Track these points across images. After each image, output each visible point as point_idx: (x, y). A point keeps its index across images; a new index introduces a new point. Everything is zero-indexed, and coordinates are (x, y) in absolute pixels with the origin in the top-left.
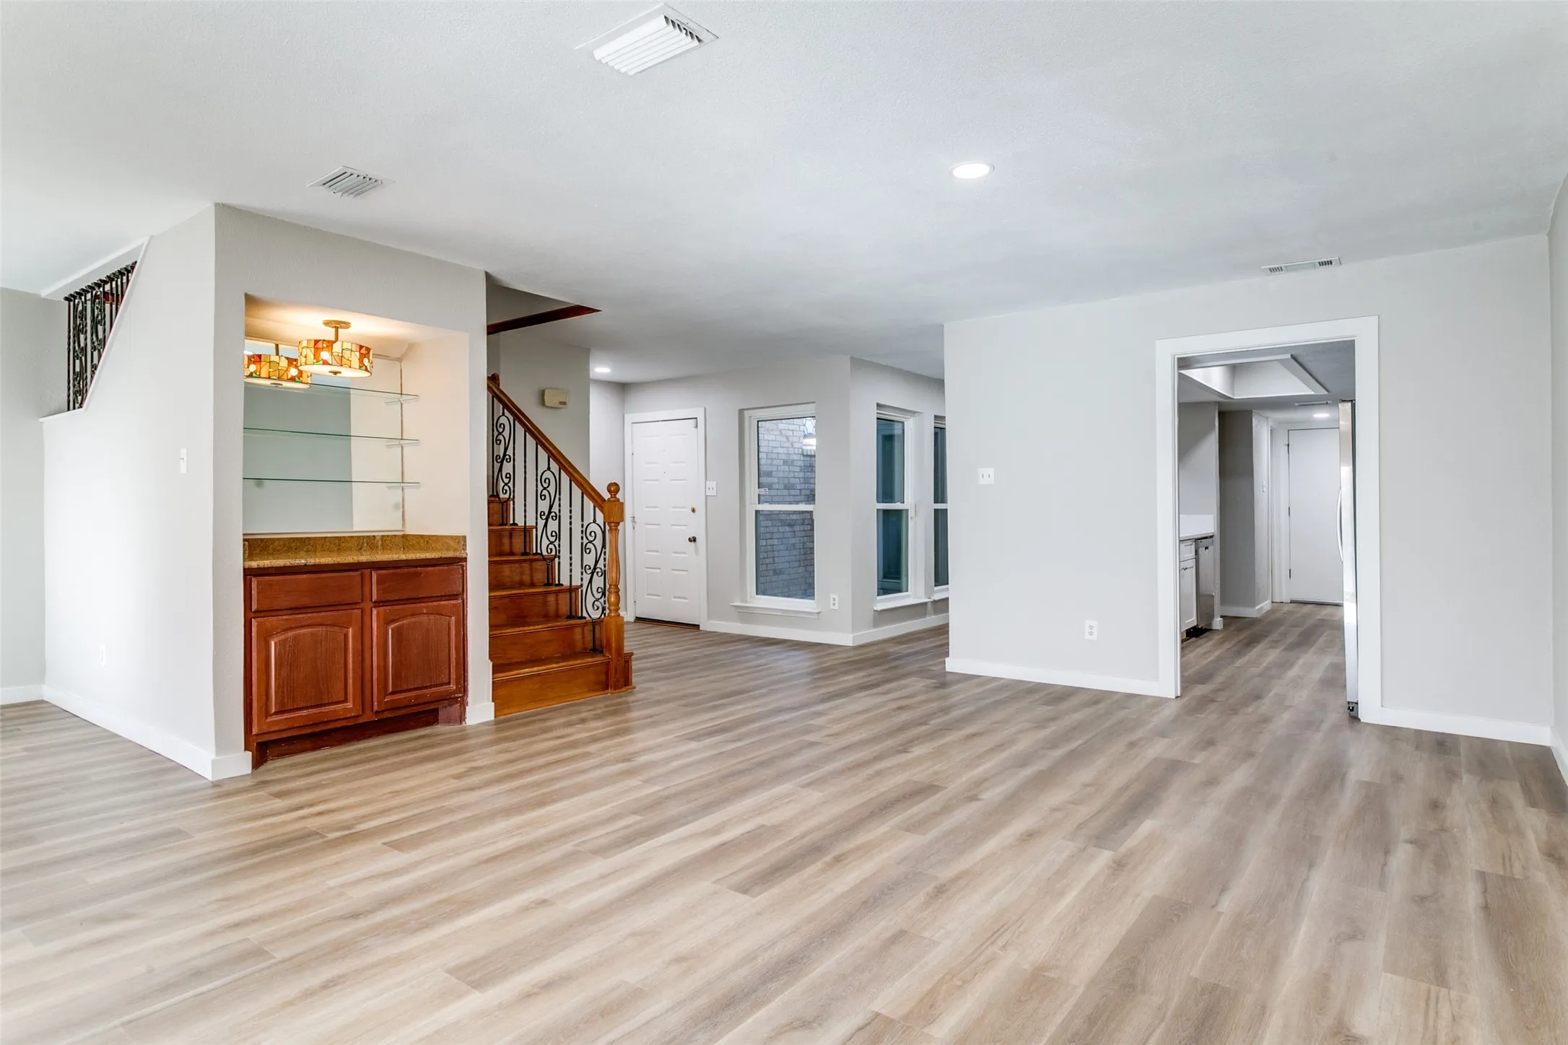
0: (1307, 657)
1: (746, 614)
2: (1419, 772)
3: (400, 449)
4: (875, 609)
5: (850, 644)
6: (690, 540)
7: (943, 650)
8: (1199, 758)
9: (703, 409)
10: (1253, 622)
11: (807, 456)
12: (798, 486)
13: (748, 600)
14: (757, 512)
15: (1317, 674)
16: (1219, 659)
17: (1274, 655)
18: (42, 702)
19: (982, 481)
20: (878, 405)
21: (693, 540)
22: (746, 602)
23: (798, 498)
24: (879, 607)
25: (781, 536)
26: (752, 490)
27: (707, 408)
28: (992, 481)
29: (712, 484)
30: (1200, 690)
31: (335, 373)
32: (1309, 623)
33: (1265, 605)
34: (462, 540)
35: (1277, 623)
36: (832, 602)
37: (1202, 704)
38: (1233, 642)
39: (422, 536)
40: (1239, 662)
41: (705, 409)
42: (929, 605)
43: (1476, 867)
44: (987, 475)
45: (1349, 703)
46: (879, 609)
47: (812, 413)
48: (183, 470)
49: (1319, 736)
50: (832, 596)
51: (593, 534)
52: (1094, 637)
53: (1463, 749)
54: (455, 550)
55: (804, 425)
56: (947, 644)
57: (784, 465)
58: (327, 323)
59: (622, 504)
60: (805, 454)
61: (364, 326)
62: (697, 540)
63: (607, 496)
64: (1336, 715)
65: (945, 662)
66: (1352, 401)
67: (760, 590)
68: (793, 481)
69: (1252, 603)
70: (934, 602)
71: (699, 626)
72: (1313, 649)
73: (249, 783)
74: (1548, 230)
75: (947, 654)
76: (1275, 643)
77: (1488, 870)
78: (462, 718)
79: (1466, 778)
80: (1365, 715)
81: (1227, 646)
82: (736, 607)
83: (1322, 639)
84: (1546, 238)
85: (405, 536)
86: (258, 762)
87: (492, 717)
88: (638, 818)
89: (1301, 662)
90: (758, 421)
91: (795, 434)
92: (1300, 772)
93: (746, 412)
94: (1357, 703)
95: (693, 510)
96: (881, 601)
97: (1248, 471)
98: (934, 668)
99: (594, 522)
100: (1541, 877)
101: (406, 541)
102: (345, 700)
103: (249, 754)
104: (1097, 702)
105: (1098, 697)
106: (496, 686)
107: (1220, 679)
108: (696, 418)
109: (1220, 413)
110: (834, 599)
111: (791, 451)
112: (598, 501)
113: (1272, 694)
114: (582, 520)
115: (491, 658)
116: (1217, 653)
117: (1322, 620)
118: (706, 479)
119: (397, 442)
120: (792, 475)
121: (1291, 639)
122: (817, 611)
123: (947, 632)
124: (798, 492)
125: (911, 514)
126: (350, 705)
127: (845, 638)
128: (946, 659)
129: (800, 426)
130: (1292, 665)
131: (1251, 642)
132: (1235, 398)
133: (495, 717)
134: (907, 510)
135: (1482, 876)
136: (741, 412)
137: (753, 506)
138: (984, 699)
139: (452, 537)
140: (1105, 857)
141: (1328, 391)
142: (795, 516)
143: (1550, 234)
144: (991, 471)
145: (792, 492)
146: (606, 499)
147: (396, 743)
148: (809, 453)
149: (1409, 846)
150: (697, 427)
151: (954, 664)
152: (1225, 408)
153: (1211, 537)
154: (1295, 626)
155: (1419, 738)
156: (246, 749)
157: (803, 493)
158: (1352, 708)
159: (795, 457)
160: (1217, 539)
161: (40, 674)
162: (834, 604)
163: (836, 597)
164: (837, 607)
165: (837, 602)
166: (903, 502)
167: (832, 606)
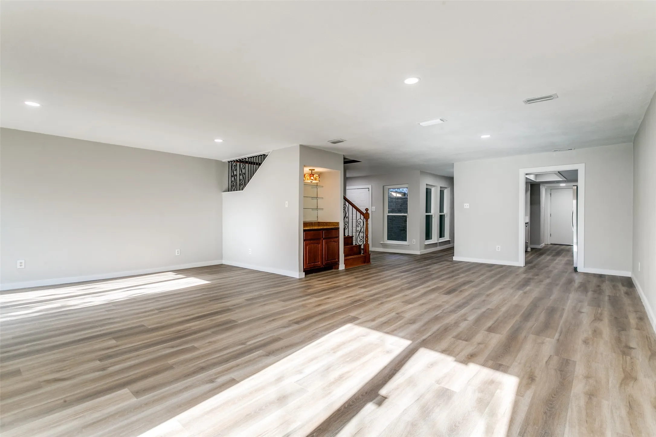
0: (559, 259)
1: (384, 246)
2: (595, 281)
3: (317, 200)
4: (425, 244)
5: (419, 254)
7: (453, 254)
8: (536, 277)
10: (540, 249)
13: (385, 241)
14: (388, 216)
15: (563, 262)
16: (532, 258)
17: (549, 258)
18: (222, 264)
19: (465, 207)
20: (427, 185)
24: (426, 243)
26: (387, 209)
27: (372, 185)
28: (468, 207)
29: (374, 208)
30: (530, 265)
31: (311, 182)
32: (558, 250)
33: (543, 245)
34: (338, 223)
35: (548, 250)
36: (413, 242)
37: (532, 268)
38: (535, 255)
39: (325, 222)
40: (539, 259)
42: (438, 244)
43: (607, 294)
44: (467, 206)
45: (574, 267)
46: (426, 244)
47: (407, 187)
48: (287, 206)
49: (567, 274)
50: (413, 240)
51: (360, 222)
52: (499, 250)
53: (606, 277)
54: (336, 226)
56: (454, 253)
58: (310, 170)
61: (318, 170)
63: (365, 212)
64: (571, 269)
65: (453, 258)
66: (576, 186)
67: (389, 238)
69: (539, 244)
70: (440, 243)
72: (561, 256)
73: (304, 279)
74: (633, 142)
75: (454, 256)
76: (549, 255)
77: (610, 294)
78: (338, 268)
79: (607, 282)
80: (579, 270)
81: (533, 255)
82: (381, 243)
83: (563, 254)
84: (633, 144)
85: (319, 222)
86: (306, 274)
87: (344, 268)
88: (408, 285)
89: (558, 259)
90: (388, 189)
92: (563, 280)
93: (385, 186)
94: (577, 267)
96: (427, 242)
97: (539, 203)
98: (449, 260)
99: (360, 218)
100: (623, 296)
101: (319, 224)
102: (319, 262)
103: (304, 273)
104: (502, 267)
105: (502, 266)
106: (345, 260)
107: (534, 263)
108: (369, 188)
109: (531, 185)
112: (361, 213)
113: (551, 266)
114: (356, 218)
115: (344, 253)
116: (531, 257)
117: (562, 249)
118: (372, 206)
119: (316, 198)
121: (553, 254)
122: (408, 245)
123: (454, 249)
126: (320, 263)
127: (418, 253)
128: (453, 257)
130: (555, 260)
131: (542, 254)
132: (537, 181)
133: (345, 268)
134: (432, 215)
135: (609, 296)
136: (383, 186)
137: (387, 214)
138: (470, 266)
139: (335, 223)
140: (521, 292)
141: (566, 179)
143: (634, 143)
144: (468, 204)
146: (365, 213)
147: (324, 274)
149: (592, 292)
150: (369, 191)
151: (455, 258)
152: (531, 183)
153: (528, 223)
154: (554, 250)
155: (595, 275)
156: (304, 272)
158: (575, 269)
160: (529, 223)
161: (221, 258)
162: (414, 242)
163: (415, 240)
164: (415, 243)
165: (415, 242)
166: (431, 213)
167: (413, 243)
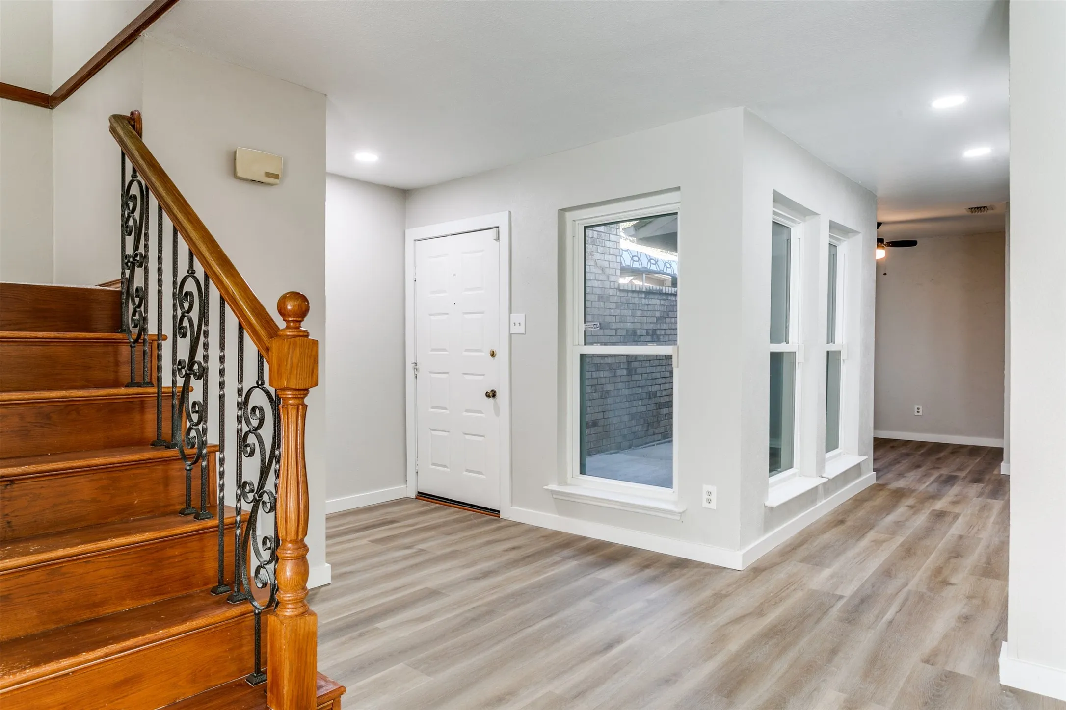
1: (566, 503)
4: (766, 502)
5: (739, 566)
6: (487, 395)
9: (508, 212)
11: (624, 291)
12: (613, 324)
13: (568, 481)
14: (583, 357)
20: (778, 199)
21: (492, 394)
22: (566, 484)
23: (615, 339)
24: (771, 501)
25: (595, 382)
26: (576, 325)
27: (512, 212)
29: (519, 317)
36: (705, 496)
41: (510, 213)
42: (820, 487)
46: (771, 505)
50: (706, 488)
51: (258, 412)
55: (621, 256)
57: (599, 300)
59: (315, 343)
60: (622, 288)
62: (497, 394)
63: (283, 323)
67: (584, 466)
68: (608, 319)
71: (499, 512)
82: (550, 491)
90: (585, 227)
91: (611, 266)
93: (568, 214)
95: (493, 354)
99: (260, 383)
108: (498, 227)
110: (709, 493)
111: (607, 285)
114: (241, 380)
118: (510, 312)
120: (607, 312)
122: (681, 511)
124: (613, 332)
125: (799, 358)
127: (730, 557)
129: (616, 256)
134: (793, 353)
136: (562, 214)
137: (576, 347)
142: (610, 358)
145: (607, 332)
146: (282, 330)
148: (626, 288)
150: (498, 239)
157: (620, 332)
159: (611, 292)
162: (709, 501)
163: (713, 489)
164: (713, 505)
165: (713, 497)
166: (787, 342)
167: (705, 504)
